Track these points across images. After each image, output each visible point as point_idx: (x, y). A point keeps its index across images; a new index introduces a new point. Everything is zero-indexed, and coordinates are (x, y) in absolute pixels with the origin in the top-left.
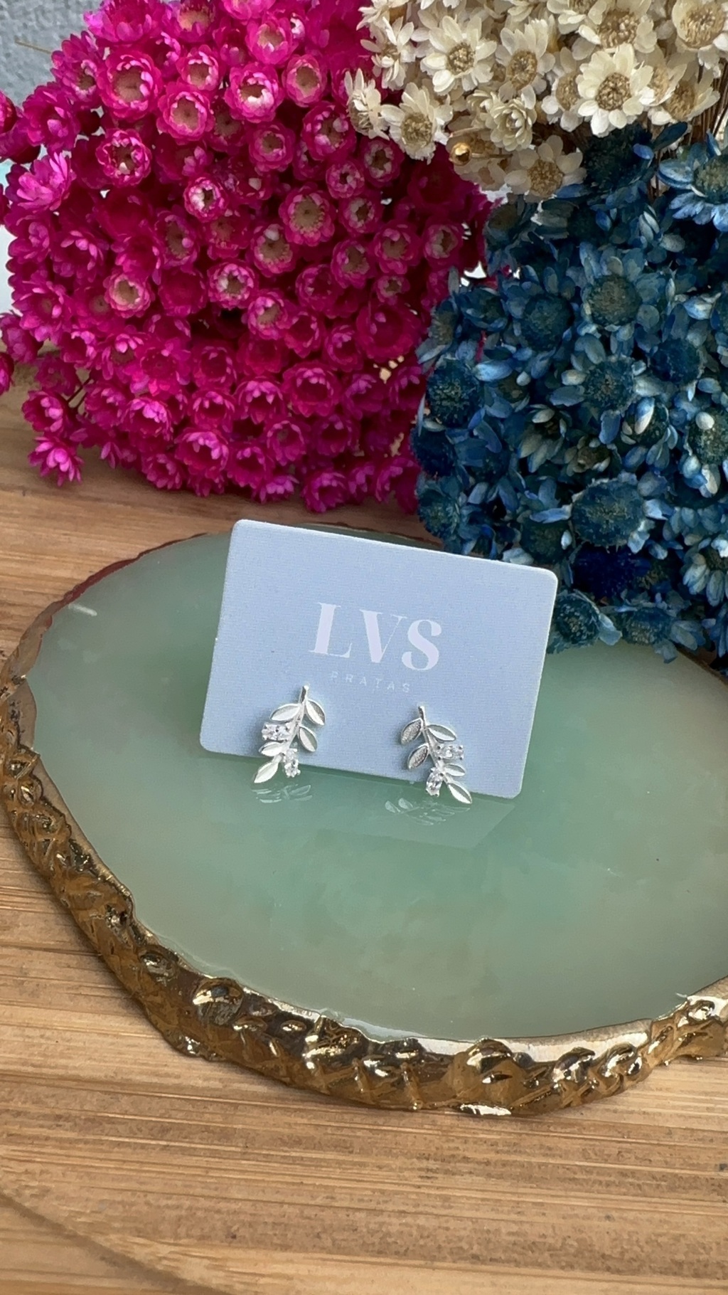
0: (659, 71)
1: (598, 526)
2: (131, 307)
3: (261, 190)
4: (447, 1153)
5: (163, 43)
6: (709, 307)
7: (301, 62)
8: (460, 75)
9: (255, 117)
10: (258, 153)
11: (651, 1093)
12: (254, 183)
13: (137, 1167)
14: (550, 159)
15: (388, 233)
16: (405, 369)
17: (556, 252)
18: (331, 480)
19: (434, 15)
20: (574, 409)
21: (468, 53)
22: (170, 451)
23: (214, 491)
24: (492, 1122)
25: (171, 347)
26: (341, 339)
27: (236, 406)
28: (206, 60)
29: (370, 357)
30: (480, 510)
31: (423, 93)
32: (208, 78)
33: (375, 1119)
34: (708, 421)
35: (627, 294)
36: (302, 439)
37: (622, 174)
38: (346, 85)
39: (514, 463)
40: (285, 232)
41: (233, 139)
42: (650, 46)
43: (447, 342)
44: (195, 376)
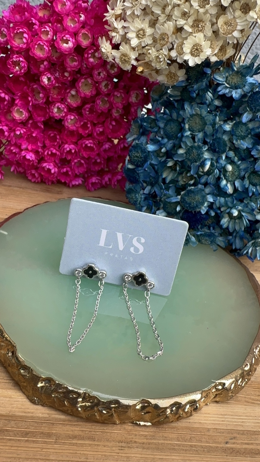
0: (213, 42)
1: (190, 204)
2: (21, 118)
3: (69, 77)
4: (129, 440)
5: (32, 22)
6: (231, 126)
7: (83, 31)
8: (141, 40)
9: (66, 51)
10: (68, 64)
11: (203, 415)
12: (66, 74)
13: (16, 448)
14: (174, 72)
15: (116, 93)
16: (122, 141)
17: (176, 104)
18: (96, 180)
19: (132, 17)
20: (182, 162)
21: (144, 32)
22: (36, 168)
23: (53, 183)
24: (145, 427)
25: (36, 132)
26: (99, 130)
27: (61, 153)
28: (48, 29)
29: (110, 137)
30: (148, 195)
31: (127, 47)
32: (49, 36)
33: (103, 428)
34: (230, 168)
35: (201, 121)
36: (85, 165)
37: (199, 78)
38: (99, 42)
39: (160, 180)
40: (78, 92)
41: (58, 58)
42: (209, 33)
43: (137, 135)
44: (46, 142)
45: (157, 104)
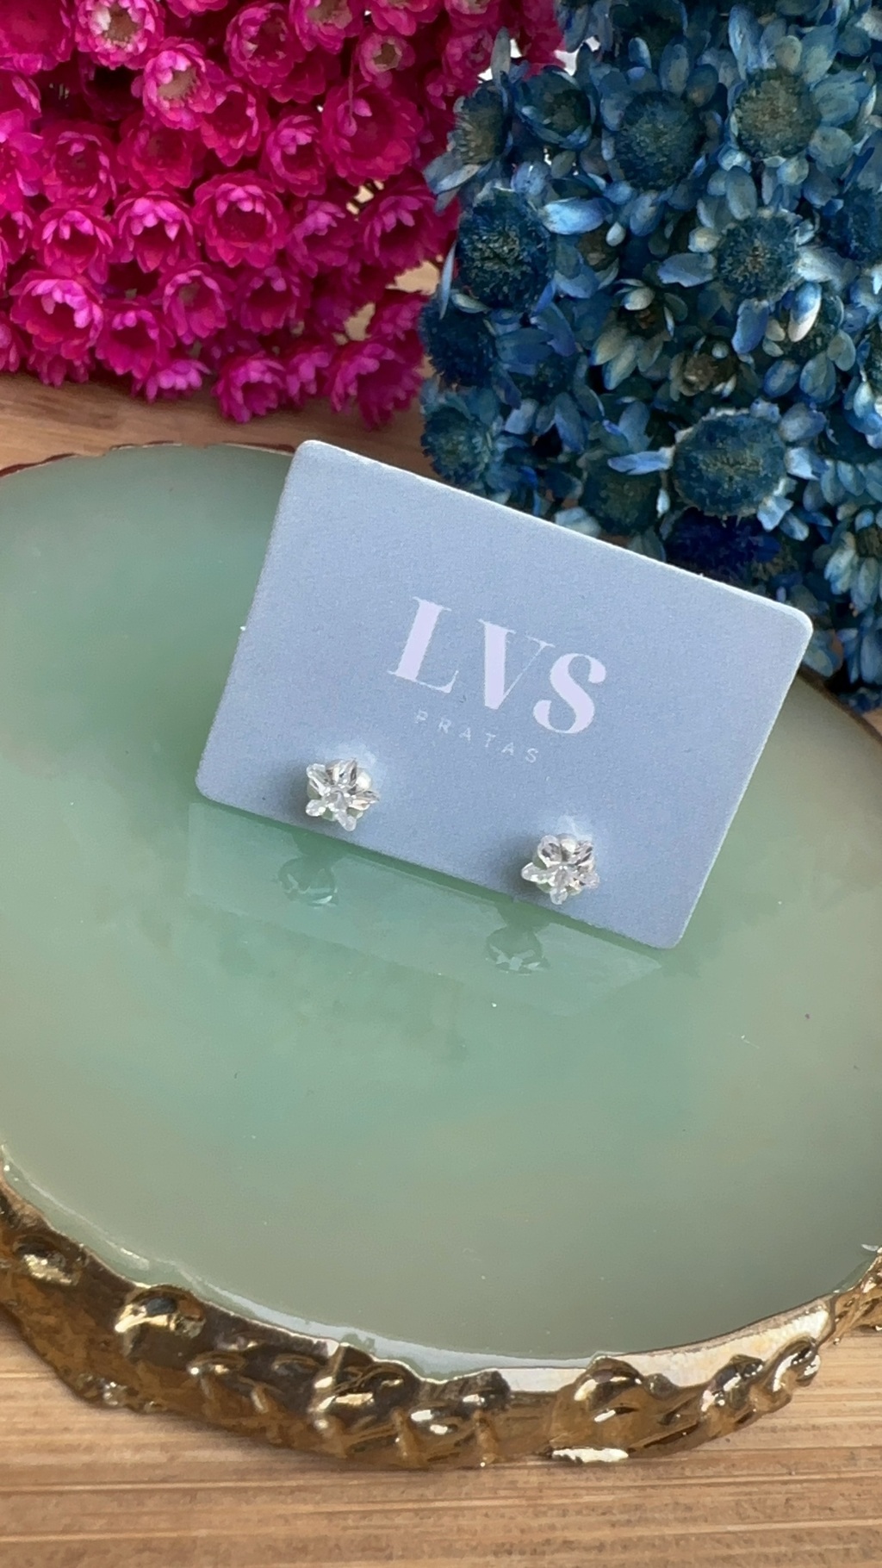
1: (716, 484)
4: (539, 1538)
16: (391, 199)
17: (684, 21)
18: (263, 373)
20: (694, 293)
22: (1, 308)
23: (71, 378)
24: (600, 1473)
25: (7, 126)
26: (294, 139)
27: (114, 241)
29: (342, 174)
30: (522, 444)
33: (420, 1491)
35: (799, 106)
36: (219, 302)
39: (582, 371)
43: (482, 163)
44: (46, 182)
45: (591, 19)
